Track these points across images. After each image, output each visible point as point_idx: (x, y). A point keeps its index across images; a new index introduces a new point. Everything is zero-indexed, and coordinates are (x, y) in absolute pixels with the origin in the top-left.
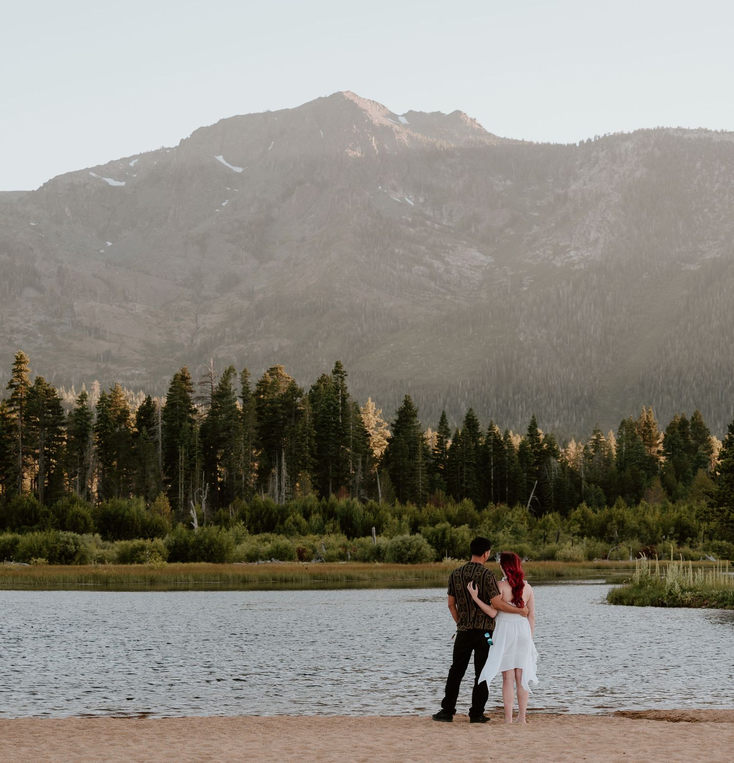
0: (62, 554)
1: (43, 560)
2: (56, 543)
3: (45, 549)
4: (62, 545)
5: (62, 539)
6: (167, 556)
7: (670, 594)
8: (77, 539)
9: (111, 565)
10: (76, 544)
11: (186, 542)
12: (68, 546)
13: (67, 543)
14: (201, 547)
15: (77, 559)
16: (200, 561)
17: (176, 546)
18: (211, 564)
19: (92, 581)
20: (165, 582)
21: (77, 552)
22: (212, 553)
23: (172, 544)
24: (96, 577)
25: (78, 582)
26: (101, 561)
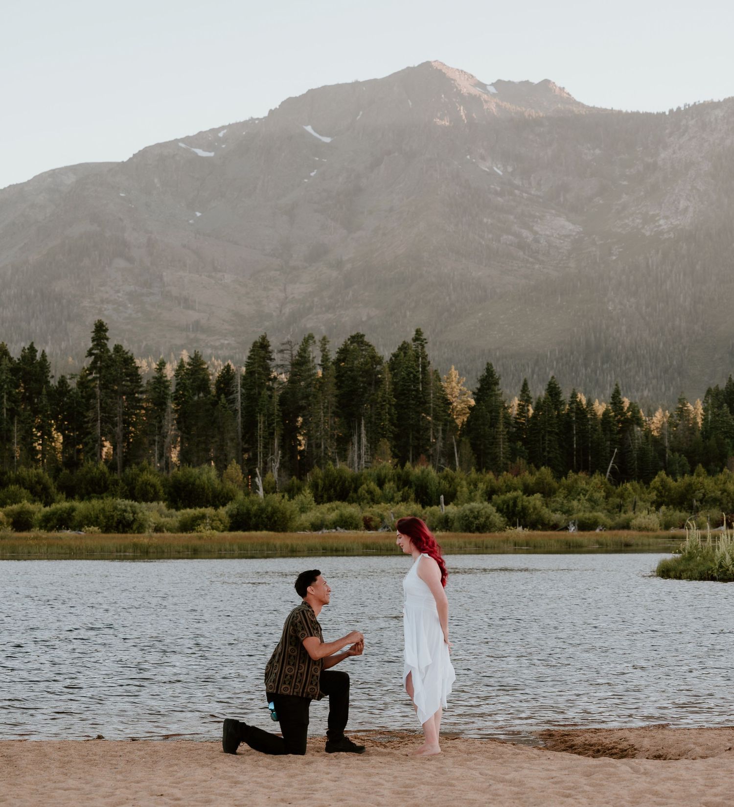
0: (119, 522)
1: (96, 529)
2: (114, 511)
3: (101, 517)
4: (119, 513)
5: (119, 507)
6: (228, 525)
7: (721, 566)
8: (135, 507)
9: (168, 534)
10: (134, 513)
11: (248, 511)
12: (126, 515)
13: (125, 511)
14: (264, 516)
15: (135, 527)
16: (261, 530)
17: (238, 514)
18: (271, 533)
19: (131, 550)
20: (209, 552)
21: (135, 520)
22: (275, 521)
23: (235, 512)
24: (136, 546)
25: (117, 552)
26: (158, 529)
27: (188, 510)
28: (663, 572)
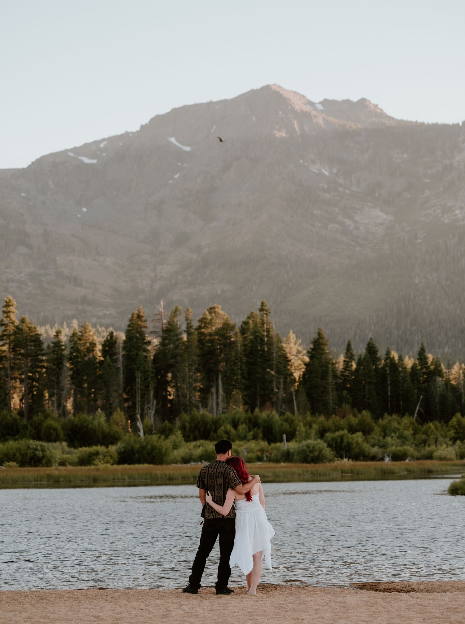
0: (32, 458)
1: (14, 464)
2: (27, 450)
3: (18, 454)
4: (31, 451)
5: (31, 446)
6: (117, 460)
8: (44, 446)
9: (70, 467)
10: (43, 451)
11: (133, 448)
12: (37, 452)
13: (36, 449)
14: (145, 452)
15: (44, 462)
16: (143, 463)
17: (125, 451)
18: (151, 466)
19: (45, 480)
20: (105, 480)
21: (44, 457)
22: (154, 457)
23: (123, 450)
24: (49, 477)
25: (35, 481)
26: (62, 463)
27: (84, 449)
28: (453, 490)
